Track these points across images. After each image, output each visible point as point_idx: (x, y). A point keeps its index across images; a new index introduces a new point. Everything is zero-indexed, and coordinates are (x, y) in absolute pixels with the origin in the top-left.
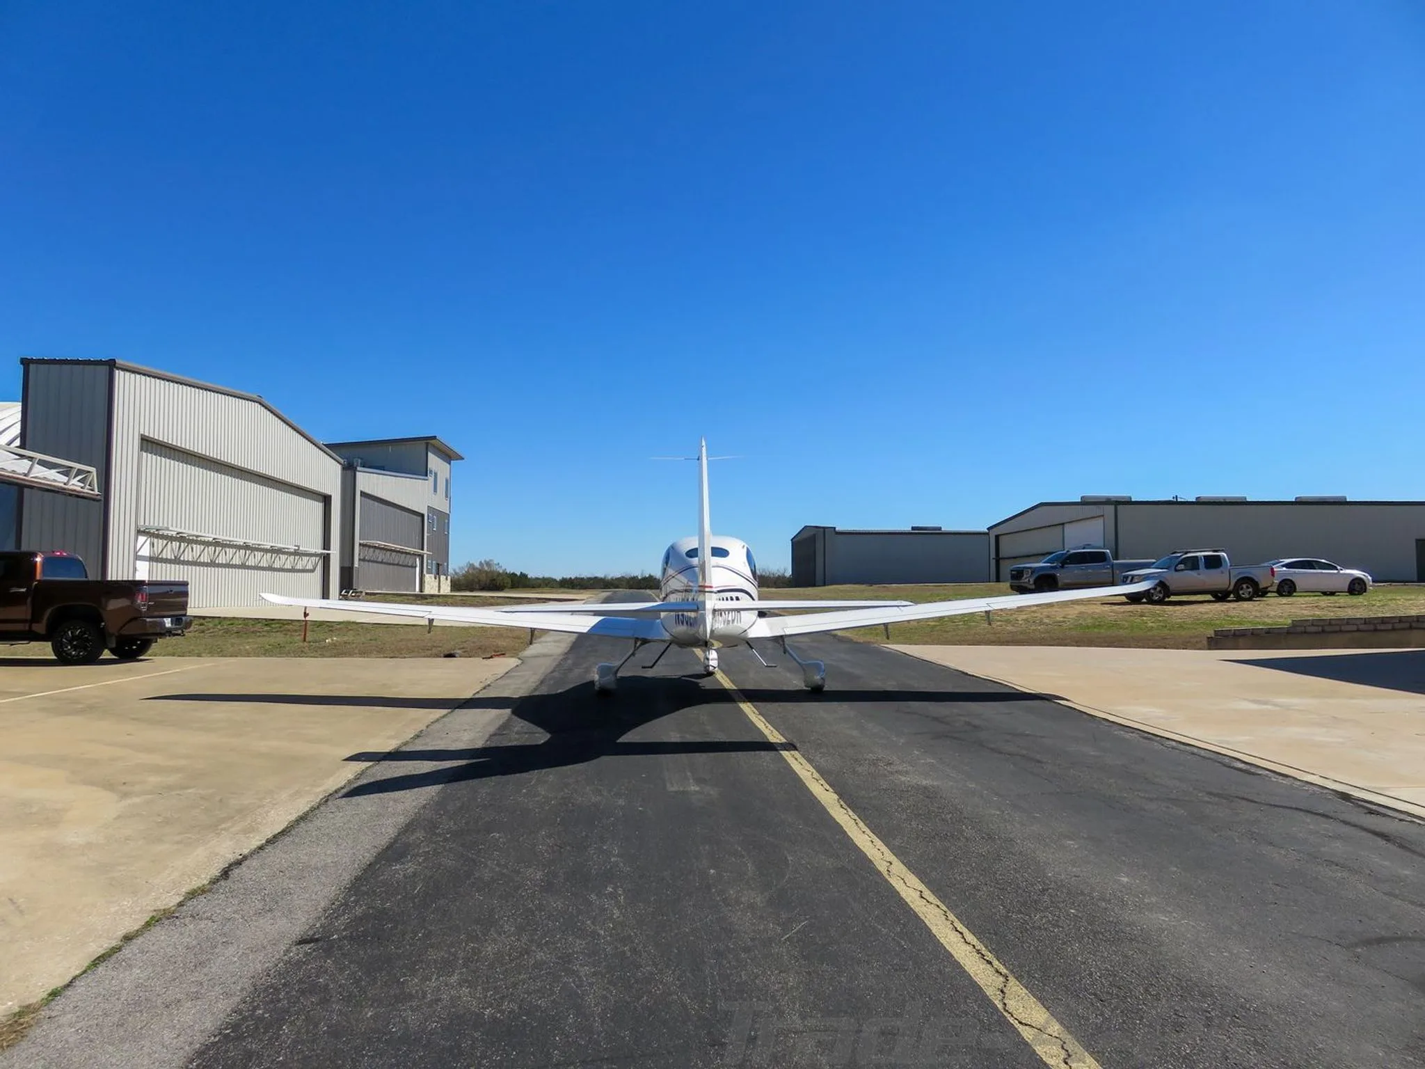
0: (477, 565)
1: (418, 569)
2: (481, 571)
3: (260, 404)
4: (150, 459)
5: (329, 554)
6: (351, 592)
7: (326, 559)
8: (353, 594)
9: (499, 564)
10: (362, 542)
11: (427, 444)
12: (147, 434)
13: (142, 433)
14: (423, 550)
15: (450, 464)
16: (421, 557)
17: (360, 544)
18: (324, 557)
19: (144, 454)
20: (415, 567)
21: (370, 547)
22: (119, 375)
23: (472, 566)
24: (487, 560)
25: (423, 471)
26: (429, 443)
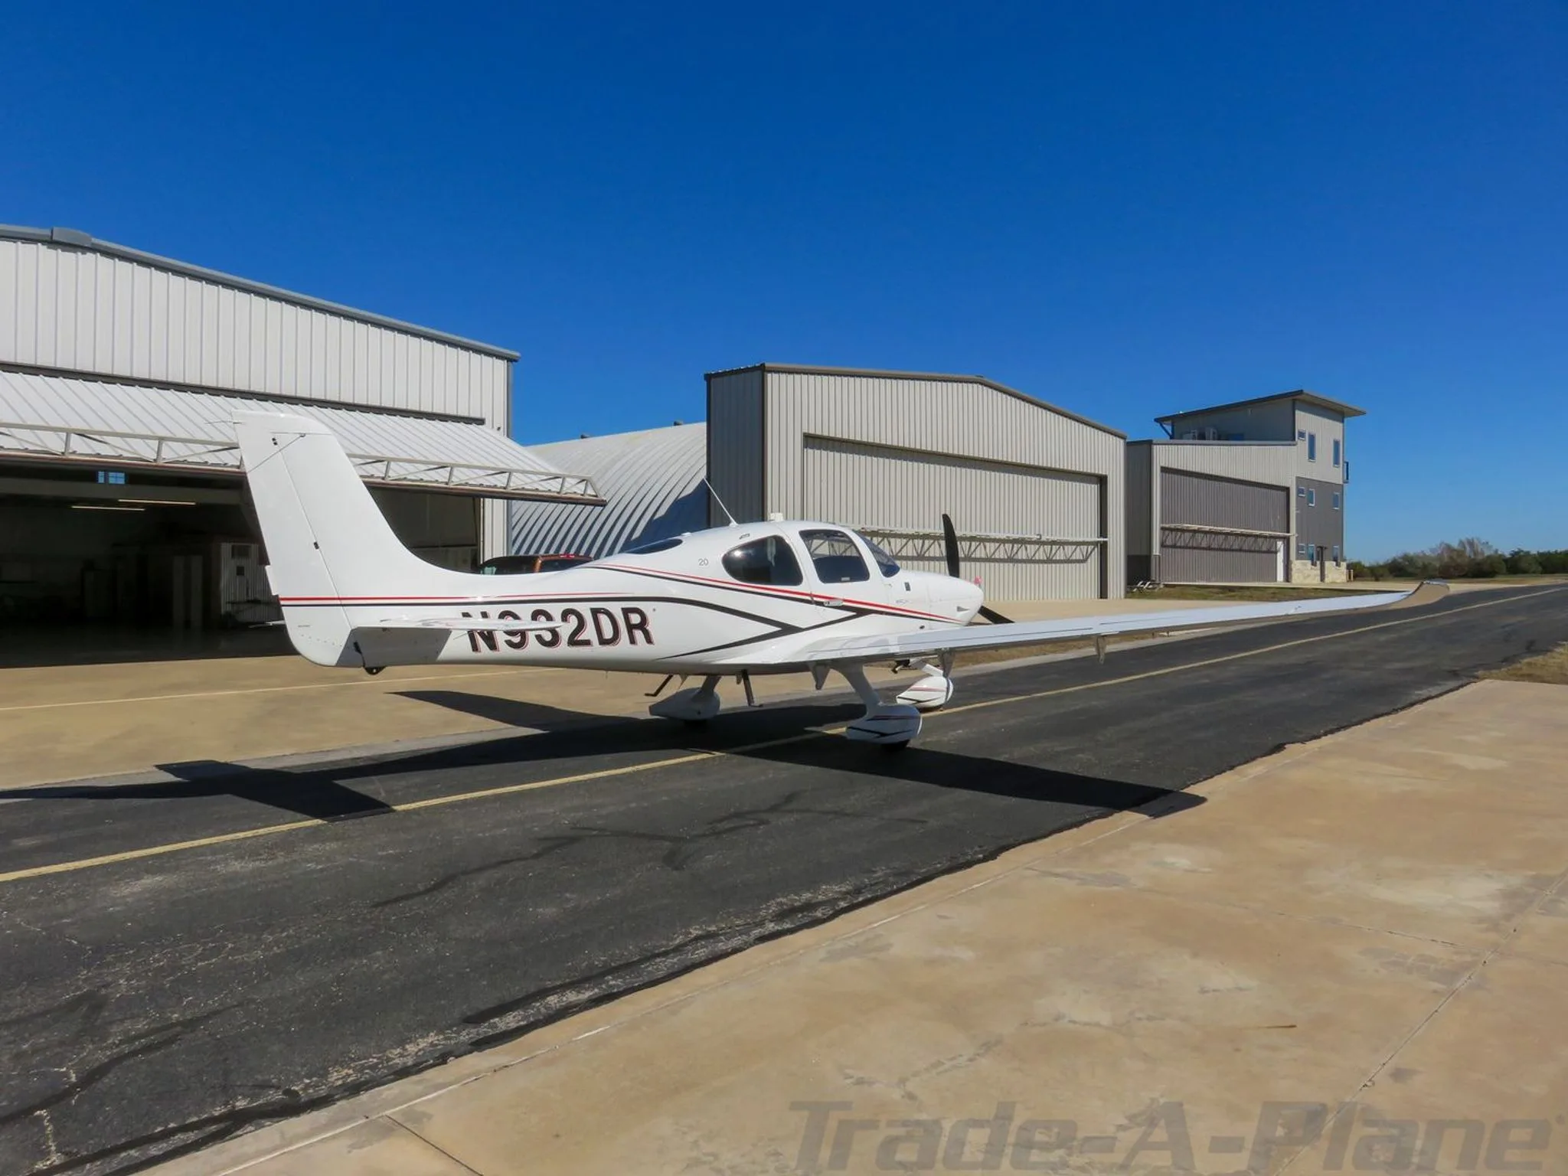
0: (1455, 545)
1: (1280, 556)
2: (1460, 553)
3: (981, 384)
4: (818, 457)
5: (1106, 542)
6: (1148, 583)
7: (1103, 548)
8: (1151, 586)
9: (1487, 543)
10: (1164, 525)
11: (1294, 400)
12: (812, 431)
13: (806, 431)
14: (1288, 532)
15: (1343, 422)
16: (1287, 540)
17: (1163, 529)
18: (1101, 545)
19: (810, 451)
20: (1276, 552)
21: (1178, 530)
22: (772, 379)
23: (1449, 548)
24: (1470, 538)
25: (1287, 434)
26: (1296, 400)
